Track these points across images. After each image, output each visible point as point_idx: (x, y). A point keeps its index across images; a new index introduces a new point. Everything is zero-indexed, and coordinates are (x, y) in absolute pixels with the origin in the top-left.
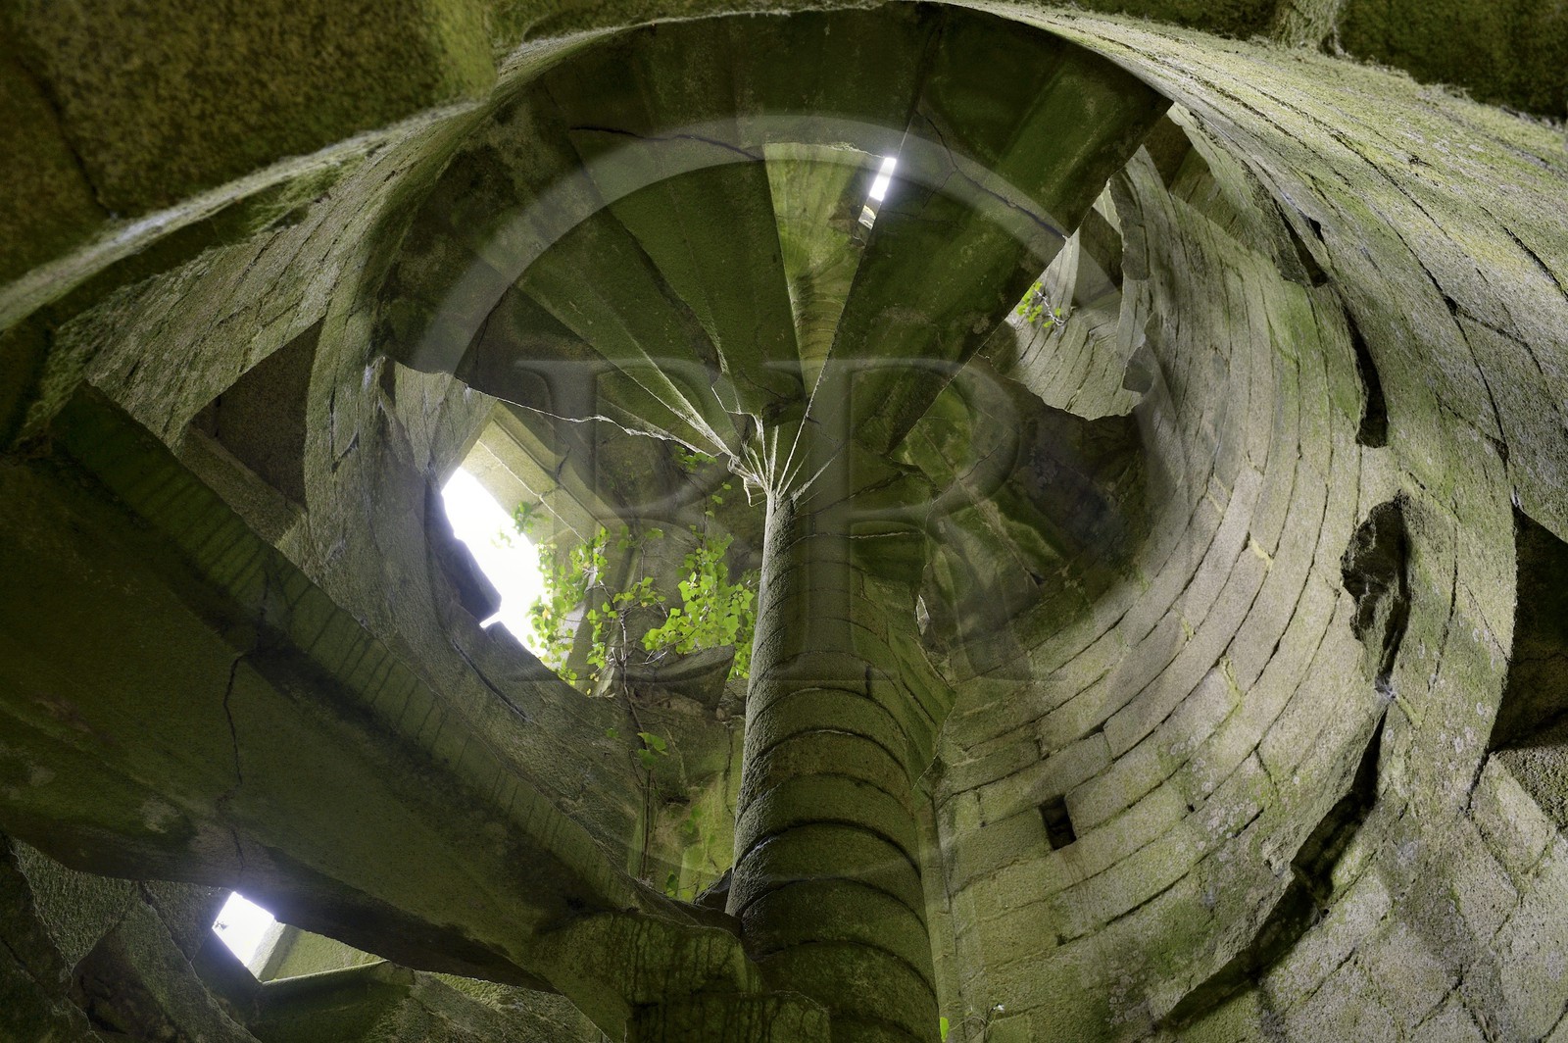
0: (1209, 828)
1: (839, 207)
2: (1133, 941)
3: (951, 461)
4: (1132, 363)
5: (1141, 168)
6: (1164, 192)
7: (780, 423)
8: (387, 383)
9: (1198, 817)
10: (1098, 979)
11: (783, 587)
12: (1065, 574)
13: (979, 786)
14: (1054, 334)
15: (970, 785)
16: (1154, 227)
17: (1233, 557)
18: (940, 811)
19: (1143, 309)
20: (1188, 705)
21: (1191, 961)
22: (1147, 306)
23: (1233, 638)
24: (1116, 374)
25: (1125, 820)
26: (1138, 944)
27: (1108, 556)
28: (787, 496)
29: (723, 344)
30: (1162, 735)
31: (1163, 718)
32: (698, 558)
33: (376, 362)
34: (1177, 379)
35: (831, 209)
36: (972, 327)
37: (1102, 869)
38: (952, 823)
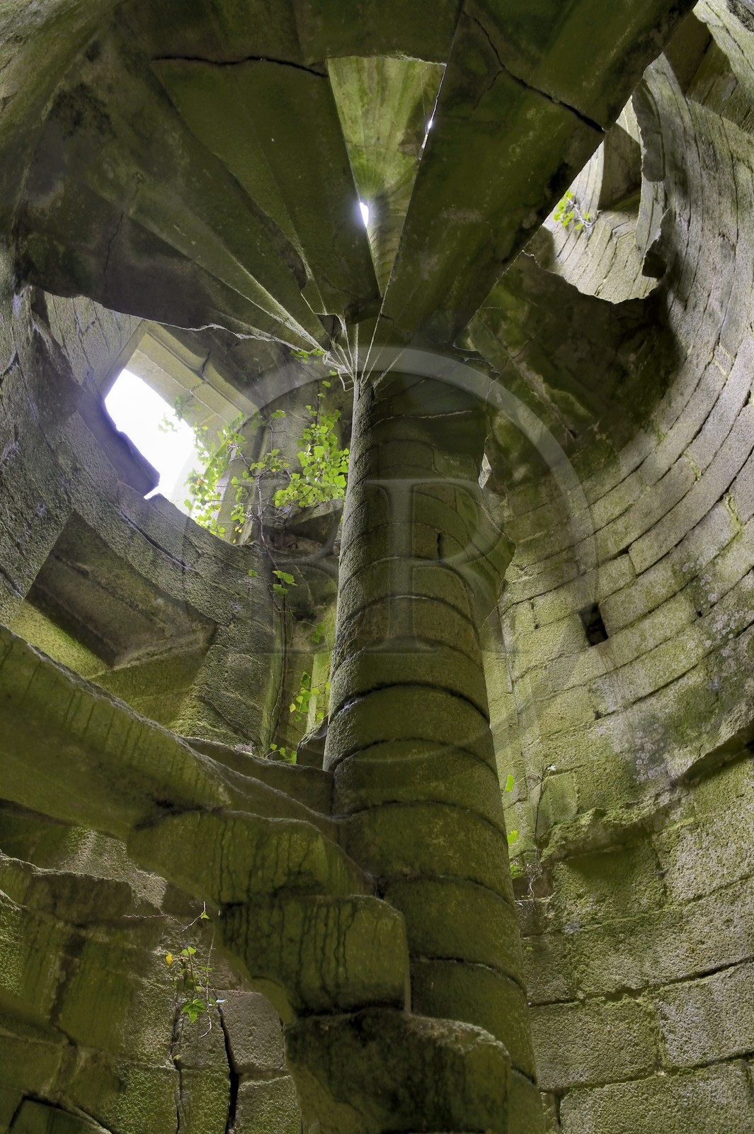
0: (714, 630)
1: (407, 134)
2: (653, 717)
3: (505, 343)
4: (649, 254)
5: (660, 78)
6: (681, 98)
7: (359, 321)
8: (38, 309)
9: (705, 622)
10: (627, 745)
11: (366, 464)
12: (596, 429)
13: (533, 598)
14: (584, 235)
15: (526, 597)
16: (670, 133)
17: (736, 412)
18: (504, 617)
19: (659, 207)
20: (697, 532)
21: (700, 734)
22: (662, 203)
23: (735, 478)
24: (635, 264)
25: (646, 624)
26: (658, 719)
27: (630, 414)
28: (369, 384)
29: (307, 254)
30: (676, 556)
31: (676, 543)
32: (313, 431)
33: (23, 291)
34: (688, 265)
35: (400, 136)
36: (521, 223)
37: (628, 661)
38: (513, 626)
